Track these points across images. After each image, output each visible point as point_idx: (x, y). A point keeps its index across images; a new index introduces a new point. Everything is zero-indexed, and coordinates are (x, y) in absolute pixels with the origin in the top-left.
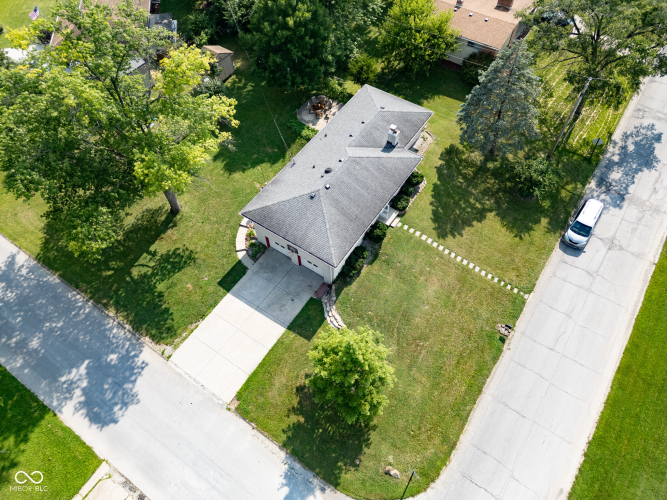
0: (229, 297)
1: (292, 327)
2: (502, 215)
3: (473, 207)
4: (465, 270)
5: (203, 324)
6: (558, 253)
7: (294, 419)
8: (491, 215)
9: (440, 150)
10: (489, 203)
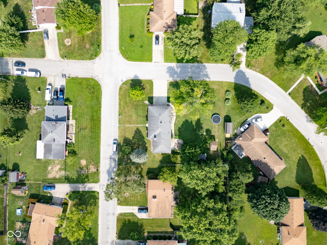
0: (166, 96)
1: (152, 97)
2: (130, 140)
3: (136, 139)
4: (131, 124)
5: (167, 89)
6: (117, 138)
7: (142, 84)
8: (132, 139)
9: (148, 149)
10: (133, 141)
